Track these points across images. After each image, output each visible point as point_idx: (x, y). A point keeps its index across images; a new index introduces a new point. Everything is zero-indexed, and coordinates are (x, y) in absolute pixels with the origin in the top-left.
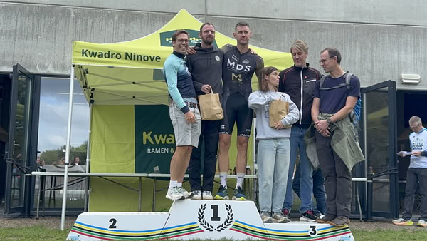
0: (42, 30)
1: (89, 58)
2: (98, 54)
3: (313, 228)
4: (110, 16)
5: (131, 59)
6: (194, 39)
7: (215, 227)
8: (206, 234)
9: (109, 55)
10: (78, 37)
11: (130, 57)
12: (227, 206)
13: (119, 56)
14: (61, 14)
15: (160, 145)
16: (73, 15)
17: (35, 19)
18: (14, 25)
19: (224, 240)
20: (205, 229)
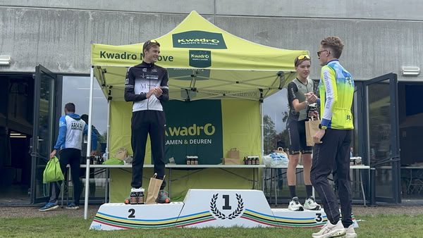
0: (63, 33)
1: (107, 59)
2: (115, 55)
3: (319, 215)
4: (126, 18)
6: (204, 40)
7: (227, 215)
8: (217, 223)
9: (125, 56)
10: (96, 38)
13: (134, 57)
14: (80, 18)
15: (175, 137)
16: (91, 18)
17: (57, 22)
18: (37, 29)
19: (236, 227)
20: (217, 217)
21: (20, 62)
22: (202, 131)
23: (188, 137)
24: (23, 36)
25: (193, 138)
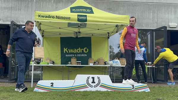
0: (22, 7)
1: (41, 18)
2: (45, 16)
3: (133, 86)
4: (50, 1)
5: (58, 18)
6: (84, 10)
7: (93, 86)
8: (89, 89)
9: (49, 17)
10: (37, 10)
11: (58, 17)
12: (98, 77)
13: (53, 17)
14: (30, 0)
15: (71, 53)
16: (35, 1)
17: (20, 2)
18: (11, 5)
19: (97, 91)
20: (89, 87)
21: (3, 19)
22: (83, 51)
23: (77, 53)
24: (5, 8)
25: (79, 54)
